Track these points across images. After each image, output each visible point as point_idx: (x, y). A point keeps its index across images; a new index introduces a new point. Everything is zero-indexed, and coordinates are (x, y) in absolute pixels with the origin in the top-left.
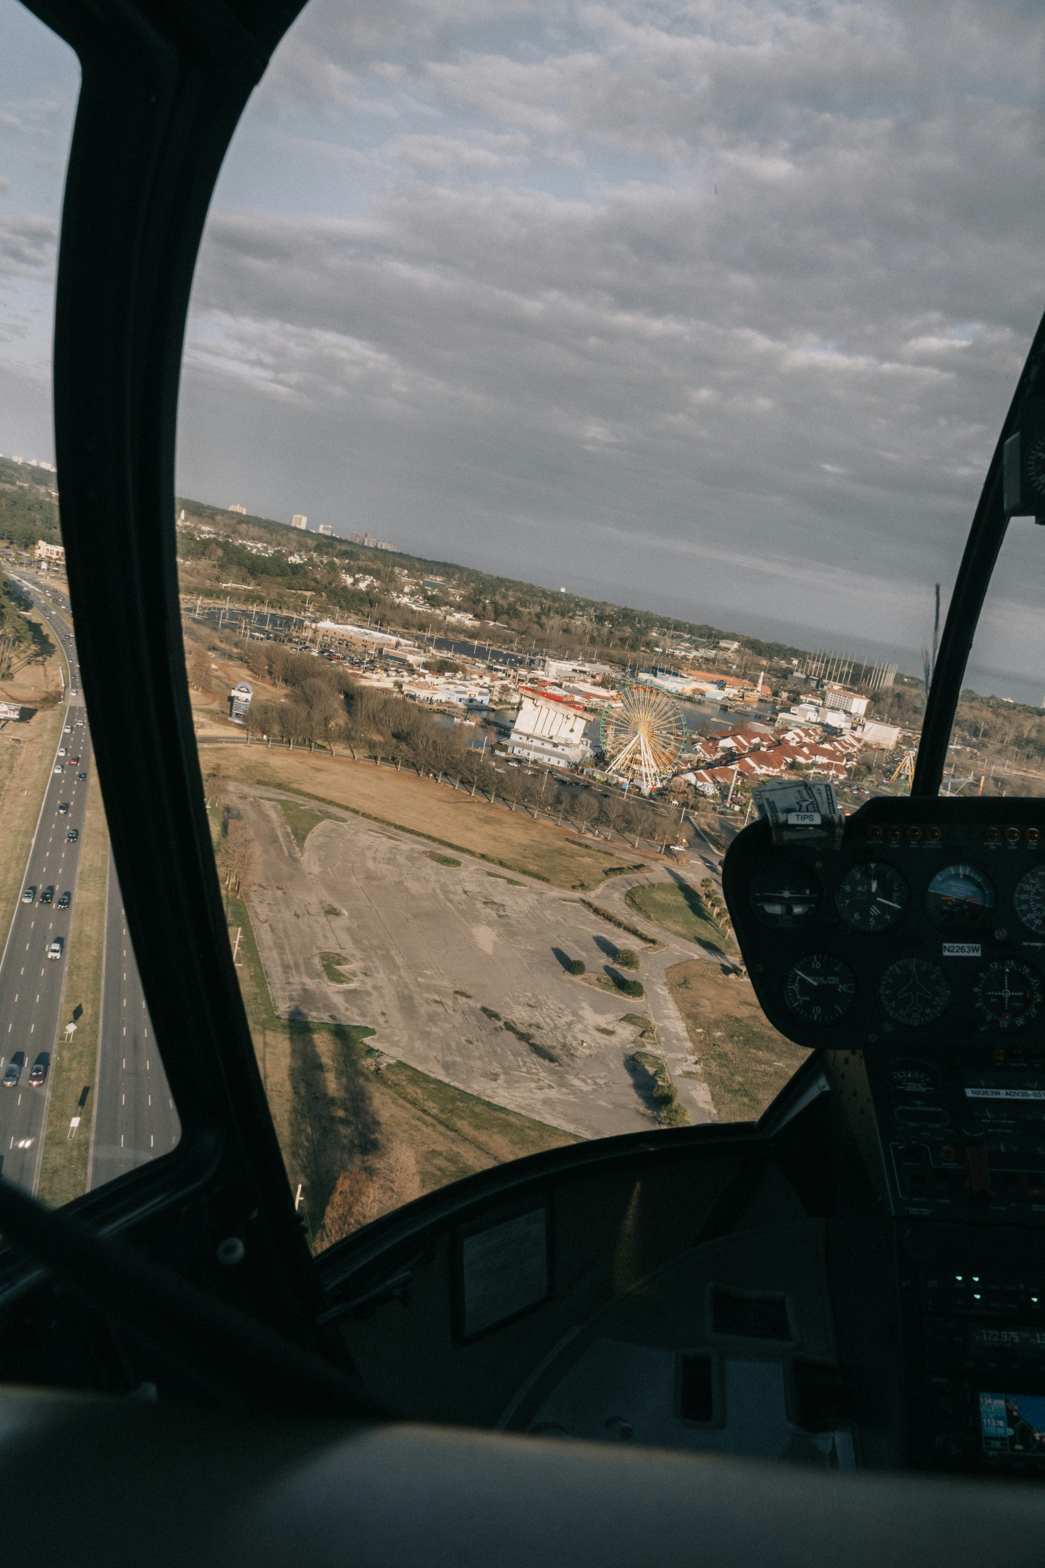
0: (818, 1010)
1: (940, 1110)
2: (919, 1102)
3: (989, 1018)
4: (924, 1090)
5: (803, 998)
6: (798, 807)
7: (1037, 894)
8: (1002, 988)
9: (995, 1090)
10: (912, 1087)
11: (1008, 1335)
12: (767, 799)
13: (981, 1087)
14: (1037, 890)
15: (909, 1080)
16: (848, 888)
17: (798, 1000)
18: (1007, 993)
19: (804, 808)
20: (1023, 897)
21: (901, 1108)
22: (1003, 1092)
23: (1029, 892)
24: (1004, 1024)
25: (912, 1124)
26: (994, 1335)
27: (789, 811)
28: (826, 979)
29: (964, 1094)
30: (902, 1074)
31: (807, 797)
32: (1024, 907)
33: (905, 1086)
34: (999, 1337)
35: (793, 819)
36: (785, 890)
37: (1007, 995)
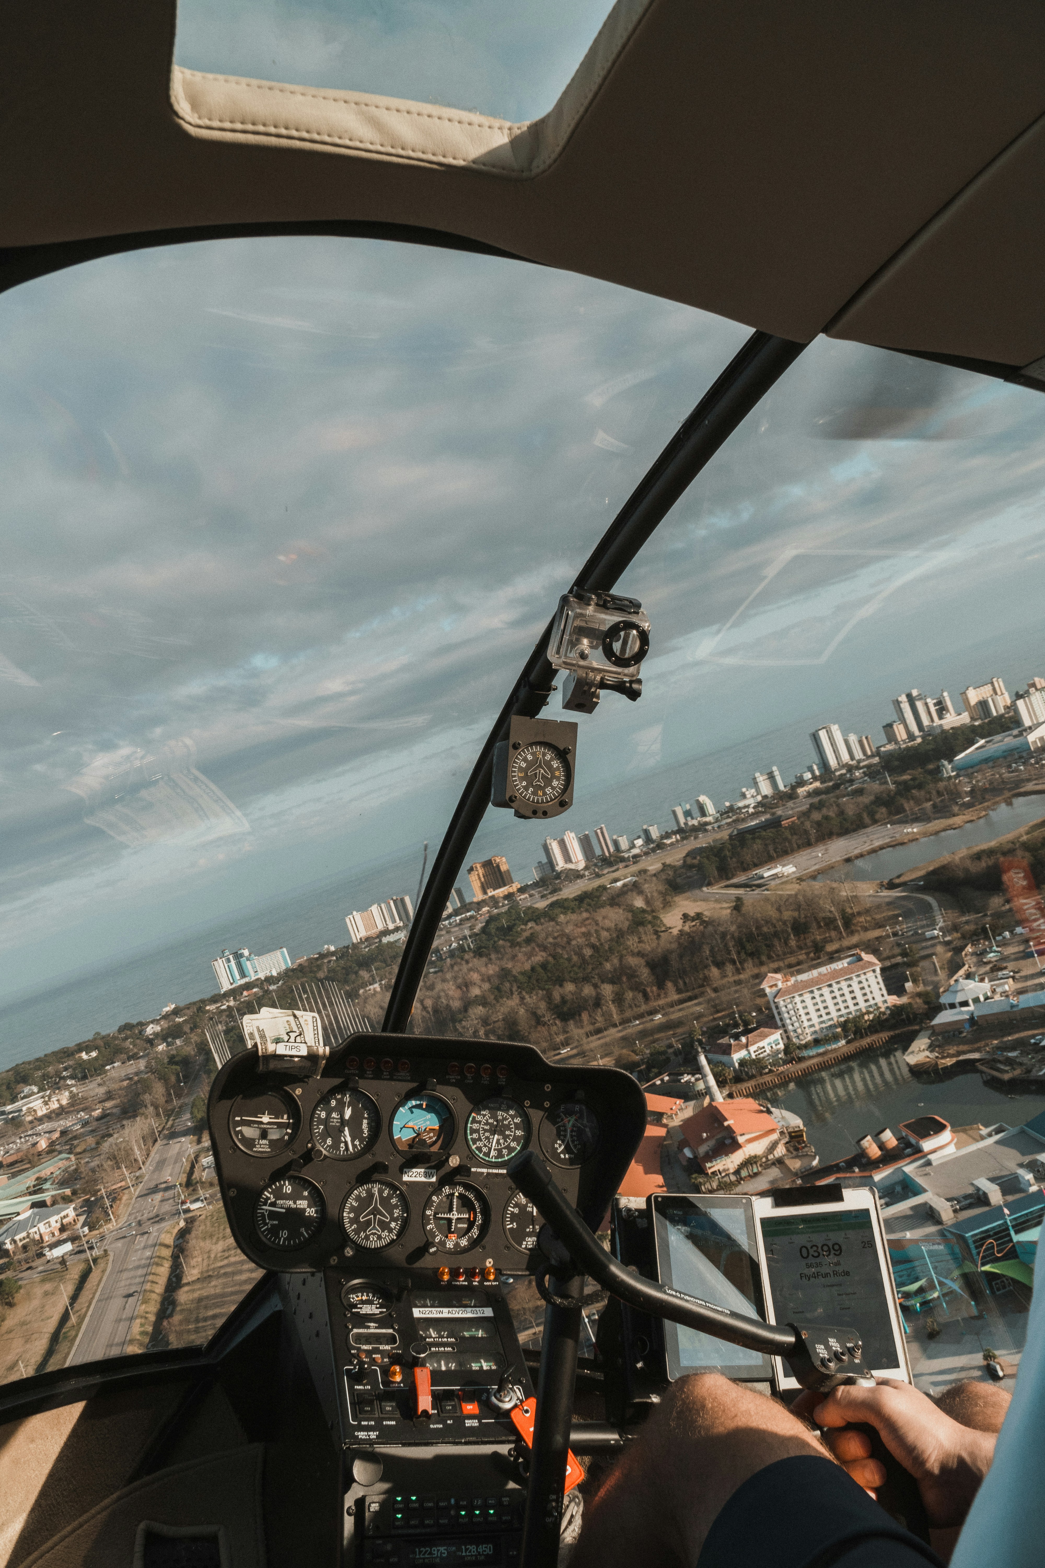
0: (285, 1234)
1: (391, 1331)
2: (372, 1324)
3: (437, 1240)
4: (377, 1311)
5: (271, 1222)
6: (286, 1038)
7: (487, 1124)
8: (450, 1210)
9: (439, 1309)
10: (366, 1310)
11: (438, 1551)
12: (258, 1028)
13: (427, 1306)
14: (487, 1120)
15: (363, 1302)
16: (323, 1115)
17: (267, 1224)
18: (454, 1215)
19: (292, 1040)
20: (475, 1126)
21: (355, 1331)
22: (446, 1310)
23: (479, 1122)
24: (450, 1245)
25: (365, 1347)
26: (426, 1552)
27: (278, 1041)
28: (295, 1203)
29: (412, 1313)
30: (357, 1297)
31: (295, 1028)
32: (475, 1136)
33: (361, 1308)
34: (430, 1553)
35: (281, 1050)
36: (264, 1114)
37: (456, 1217)
